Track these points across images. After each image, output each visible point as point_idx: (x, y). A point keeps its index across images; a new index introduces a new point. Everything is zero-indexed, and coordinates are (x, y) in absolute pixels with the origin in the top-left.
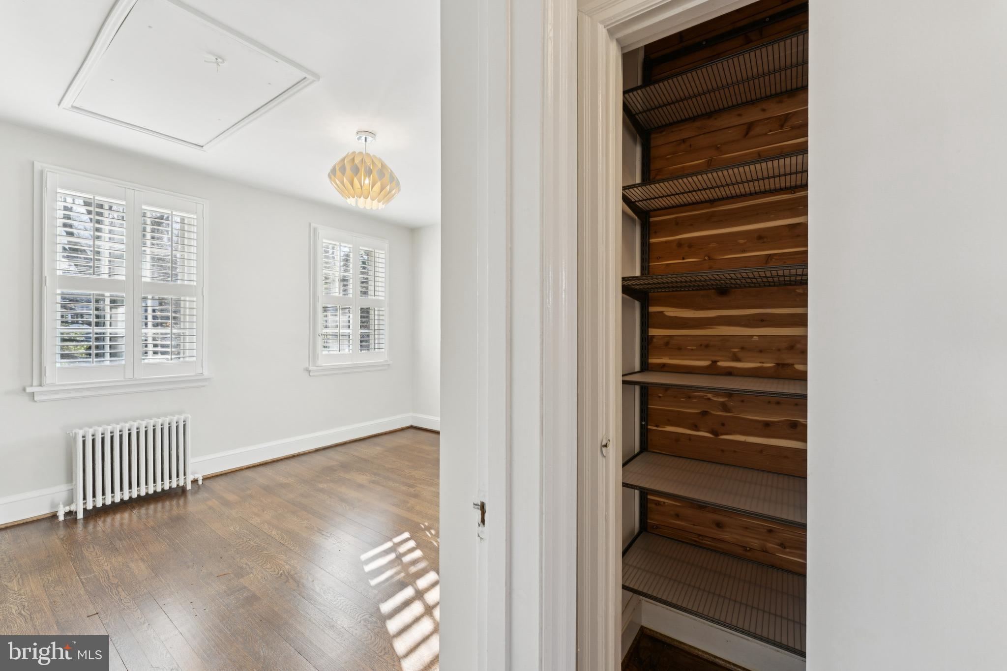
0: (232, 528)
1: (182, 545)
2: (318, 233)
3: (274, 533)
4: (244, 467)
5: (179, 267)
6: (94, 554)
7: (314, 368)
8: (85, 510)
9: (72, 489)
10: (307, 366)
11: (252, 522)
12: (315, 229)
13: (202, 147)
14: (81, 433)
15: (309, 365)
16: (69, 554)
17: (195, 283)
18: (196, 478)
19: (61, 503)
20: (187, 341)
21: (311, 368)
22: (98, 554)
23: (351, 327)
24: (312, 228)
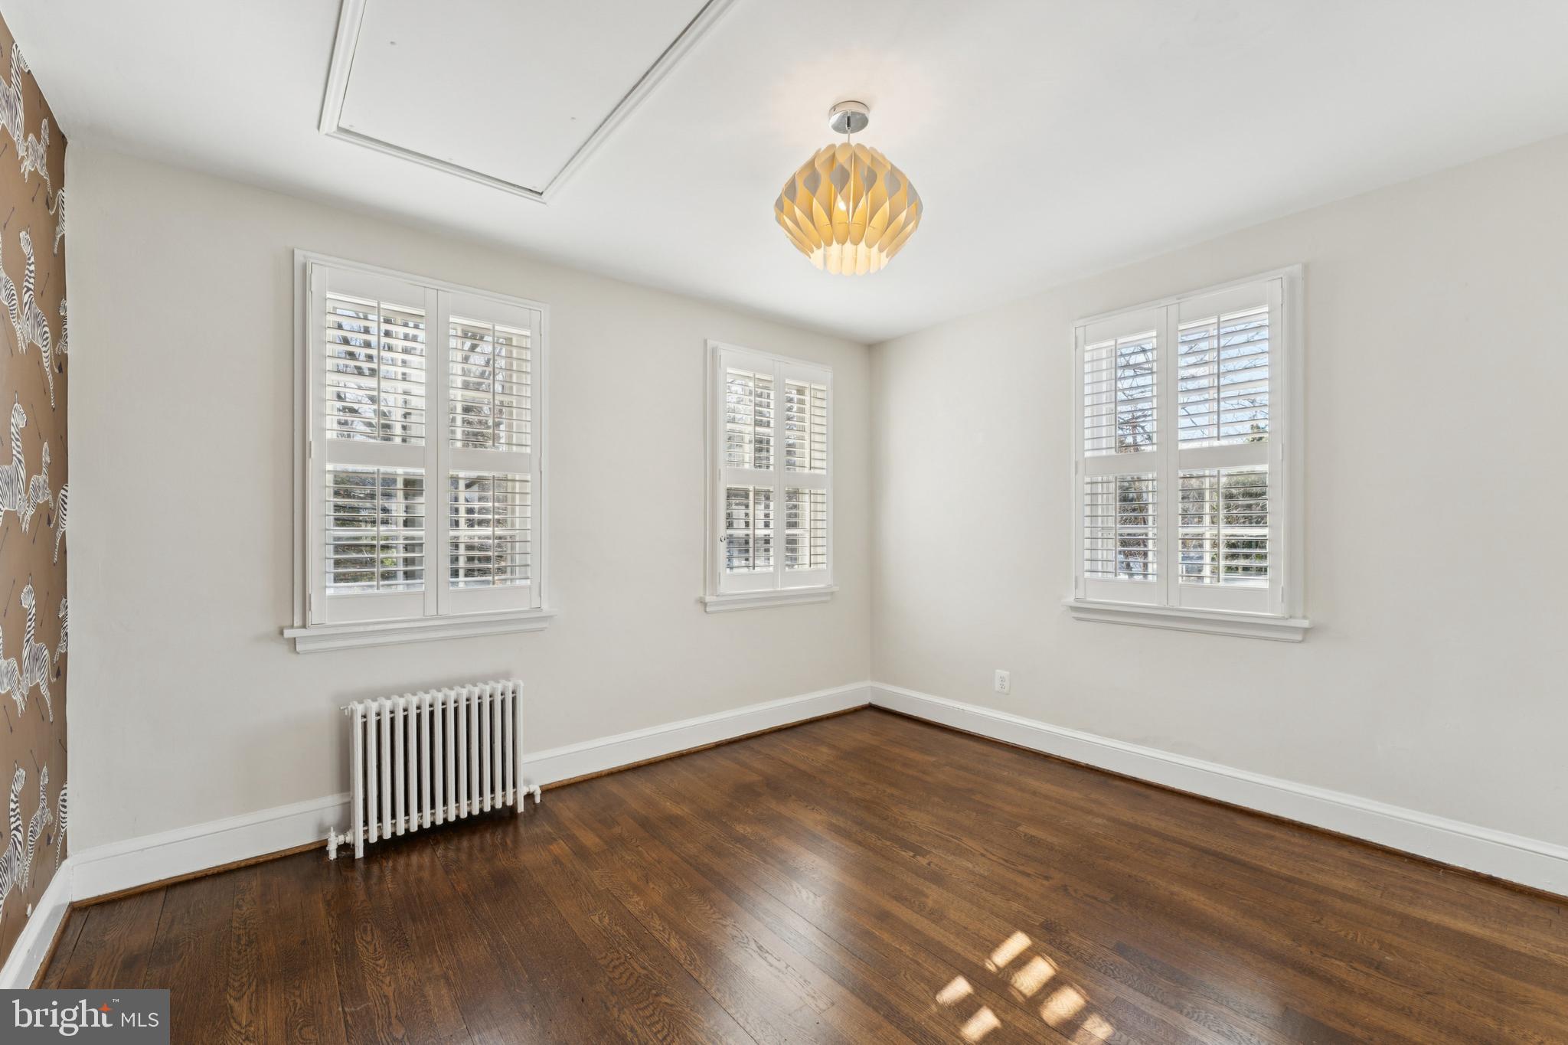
0: (596, 919)
1: (513, 949)
2: (718, 357)
3: (674, 943)
4: (603, 773)
5: (504, 421)
6: (371, 948)
7: (714, 598)
8: (366, 841)
9: (349, 803)
10: (702, 595)
11: (630, 907)
12: (714, 351)
13: (541, 194)
14: (360, 709)
15: (705, 594)
16: (334, 941)
17: (528, 450)
18: (532, 791)
19: (332, 829)
20: (517, 551)
21: (708, 599)
22: (379, 950)
23: (772, 526)
24: (708, 348)
